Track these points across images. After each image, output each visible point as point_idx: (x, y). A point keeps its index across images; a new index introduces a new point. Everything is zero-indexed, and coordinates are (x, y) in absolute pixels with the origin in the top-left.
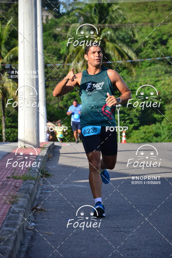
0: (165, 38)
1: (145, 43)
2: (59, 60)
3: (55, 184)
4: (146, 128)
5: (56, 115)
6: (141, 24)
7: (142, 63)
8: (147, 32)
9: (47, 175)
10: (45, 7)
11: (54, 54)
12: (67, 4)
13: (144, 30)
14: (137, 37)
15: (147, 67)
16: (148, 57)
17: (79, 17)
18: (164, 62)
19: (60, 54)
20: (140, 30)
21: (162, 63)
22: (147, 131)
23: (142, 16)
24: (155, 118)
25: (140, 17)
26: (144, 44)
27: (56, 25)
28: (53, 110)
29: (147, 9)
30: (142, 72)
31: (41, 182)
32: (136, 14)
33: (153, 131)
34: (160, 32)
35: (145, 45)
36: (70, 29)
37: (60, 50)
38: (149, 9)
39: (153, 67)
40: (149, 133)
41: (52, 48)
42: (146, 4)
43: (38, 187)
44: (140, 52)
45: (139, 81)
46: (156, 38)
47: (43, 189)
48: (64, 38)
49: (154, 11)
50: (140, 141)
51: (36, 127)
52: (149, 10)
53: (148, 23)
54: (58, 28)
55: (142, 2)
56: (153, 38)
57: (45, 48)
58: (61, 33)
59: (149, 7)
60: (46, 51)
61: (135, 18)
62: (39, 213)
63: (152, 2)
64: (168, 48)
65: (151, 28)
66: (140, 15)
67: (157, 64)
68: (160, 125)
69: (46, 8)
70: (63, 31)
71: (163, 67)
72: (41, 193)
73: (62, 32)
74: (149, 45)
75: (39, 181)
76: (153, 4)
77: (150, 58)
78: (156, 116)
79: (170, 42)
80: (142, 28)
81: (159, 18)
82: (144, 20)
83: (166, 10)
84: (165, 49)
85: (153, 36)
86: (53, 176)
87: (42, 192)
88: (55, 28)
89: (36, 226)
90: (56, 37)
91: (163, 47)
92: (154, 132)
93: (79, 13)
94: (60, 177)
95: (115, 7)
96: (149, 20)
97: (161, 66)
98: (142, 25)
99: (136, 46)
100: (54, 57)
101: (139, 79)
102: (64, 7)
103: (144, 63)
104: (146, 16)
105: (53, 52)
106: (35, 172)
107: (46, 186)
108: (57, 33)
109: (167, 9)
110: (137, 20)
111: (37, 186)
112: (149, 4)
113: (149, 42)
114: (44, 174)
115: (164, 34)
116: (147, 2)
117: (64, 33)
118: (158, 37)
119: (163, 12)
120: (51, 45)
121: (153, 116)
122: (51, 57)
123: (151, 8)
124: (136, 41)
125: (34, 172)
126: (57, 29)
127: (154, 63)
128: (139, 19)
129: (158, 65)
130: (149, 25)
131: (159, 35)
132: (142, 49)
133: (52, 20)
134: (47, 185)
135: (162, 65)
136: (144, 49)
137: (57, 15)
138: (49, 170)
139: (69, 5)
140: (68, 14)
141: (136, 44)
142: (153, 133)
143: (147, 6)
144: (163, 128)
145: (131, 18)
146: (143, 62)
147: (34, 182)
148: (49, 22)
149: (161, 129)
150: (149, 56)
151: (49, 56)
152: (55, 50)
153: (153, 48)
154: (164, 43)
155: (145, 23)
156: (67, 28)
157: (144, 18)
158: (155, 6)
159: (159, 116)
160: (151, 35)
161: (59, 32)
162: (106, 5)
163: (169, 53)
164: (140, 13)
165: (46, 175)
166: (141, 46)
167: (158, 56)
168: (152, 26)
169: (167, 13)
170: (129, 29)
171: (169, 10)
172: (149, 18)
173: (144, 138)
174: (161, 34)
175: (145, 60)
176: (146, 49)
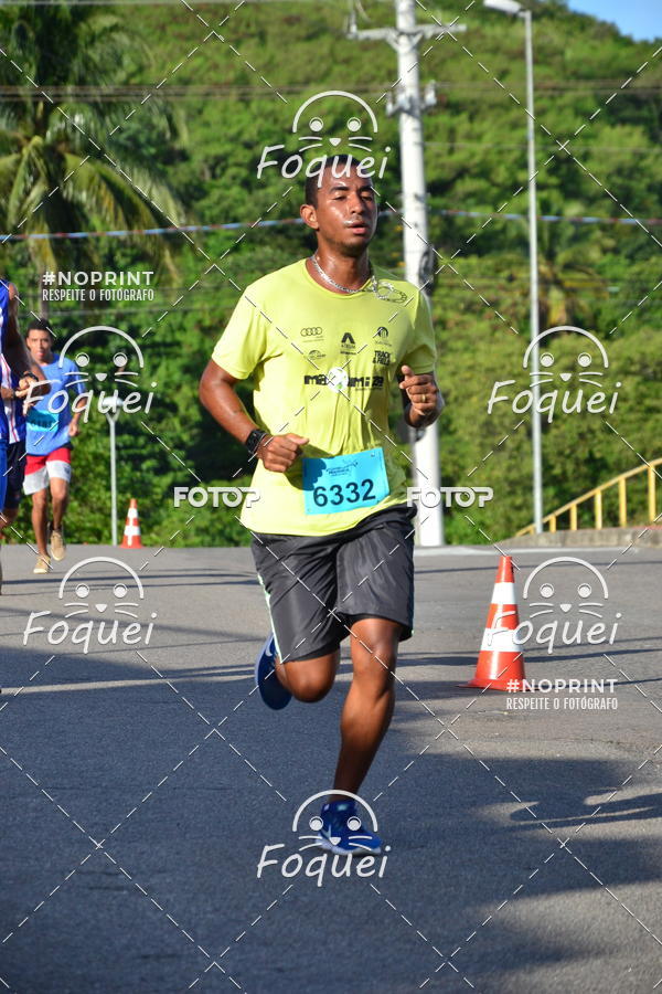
0: (292, 144)
1: (218, 164)
6: (202, 89)
7: (207, 239)
8: (225, 122)
13: (212, 114)
14: (185, 140)
15: (223, 254)
16: (228, 216)
18: (289, 238)
20: (200, 112)
21: (281, 239)
23: (207, 59)
25: (198, 62)
26: (212, 169)
32: (184, 52)
34: (276, 121)
35: (218, 171)
38: (235, 31)
39: (246, 254)
44: (198, 199)
45: (191, 310)
46: (257, 143)
49: (255, 41)
50: (197, 540)
52: (234, 37)
53: (228, 84)
55: (207, 4)
56: (248, 146)
59: (231, 24)
61: (179, 68)
63: (247, 5)
65: (241, 106)
66: (198, 54)
67: (262, 243)
71: (286, 256)
74: (232, 171)
76: (248, 12)
77: (235, 220)
80: (205, 104)
81: (269, 68)
82: (212, 75)
83: (299, 39)
85: (246, 137)
95: (101, 22)
96: (231, 75)
97: (279, 252)
98: (207, 95)
99: (180, 173)
101: (192, 302)
103: (212, 242)
104: (220, 60)
109: (303, 33)
110: (186, 74)
112: (231, 14)
113: (231, 160)
115: (290, 131)
116: (224, 6)
119: (286, 44)
123: (242, 28)
124: (184, 156)
127: (253, 239)
128: (196, 70)
129: (268, 250)
130: (234, 93)
131: (269, 134)
132: (206, 187)
135: (281, 247)
136: (213, 187)
141: (183, 167)
145: (163, 67)
146: (207, 234)
150: (232, 214)
153: (247, 184)
155: (217, 84)
157: (215, 67)
158: (258, 23)
160: (240, 133)
162: (66, 14)
164: (197, 48)
166: (203, 173)
167: (265, 216)
168: (245, 100)
169: (301, 49)
170: (155, 110)
171: (310, 38)
172: (231, 66)
173: (212, 530)
174: (277, 128)
175: (215, 229)
176: (218, 187)
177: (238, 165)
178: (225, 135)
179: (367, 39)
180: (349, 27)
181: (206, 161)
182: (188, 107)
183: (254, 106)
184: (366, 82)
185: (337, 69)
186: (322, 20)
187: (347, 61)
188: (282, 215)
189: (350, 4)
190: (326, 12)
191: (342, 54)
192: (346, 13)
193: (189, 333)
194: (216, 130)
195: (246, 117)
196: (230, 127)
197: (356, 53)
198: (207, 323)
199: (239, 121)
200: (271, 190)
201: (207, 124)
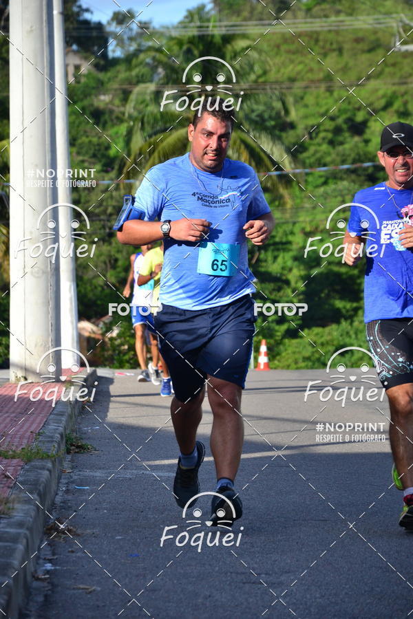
0: (360, 117)
1: (313, 132)
2: (107, 172)
3: (100, 469)
4: (317, 334)
5: (99, 302)
6: (303, 84)
7: (306, 178)
8: (317, 104)
9: (81, 448)
10: (71, 45)
11: (94, 156)
12: (125, 37)
13: (309, 99)
14: (294, 115)
15: (317, 187)
16: (320, 163)
17: (154, 69)
18: (359, 175)
19: (108, 157)
20: (302, 98)
21: (353, 177)
22: (319, 341)
23: (306, 65)
24: (338, 310)
25: (300, 67)
26: (310, 134)
27: (100, 86)
28: (92, 290)
29: (317, 49)
30: (305, 200)
31: (66, 464)
32: (292, 61)
33: (332, 341)
34: (349, 103)
35: (314, 135)
36: (133, 97)
37: (108, 148)
38: (323, 48)
39: (331, 187)
40: (322, 344)
41: (90, 142)
42: (315, 36)
43: (59, 478)
44: (301, 153)
45: (298, 222)
46: (338, 117)
47: (73, 482)
48: (118, 118)
49: (334, 54)
50: (303, 364)
51: (54, 332)
52: (322, 51)
53: (319, 81)
54: (104, 94)
55: (306, 32)
56: (332, 119)
57: (72, 142)
58: (110, 106)
59: (321, 43)
60: (74, 150)
61: (289, 70)
62: (62, 540)
63: (330, 31)
64: (367, 142)
65: (328, 94)
66: (300, 63)
67: (342, 179)
68: (349, 327)
69: (75, 47)
70: (117, 102)
71: (356, 187)
72: (67, 491)
73: (113, 105)
74: (322, 135)
75: (61, 462)
76: (331, 36)
77: (325, 165)
78: (339, 304)
79: (373, 128)
80: (305, 93)
81: (345, 70)
82: (310, 75)
83: (363, 52)
84: (361, 145)
85: (331, 113)
86: (95, 450)
87: (70, 488)
88: (96, 96)
89: (55, 569)
90: (98, 115)
91: (357, 139)
92: (335, 343)
93: (154, 58)
94: (111, 453)
95: (241, 44)
96: (321, 75)
97: (352, 184)
98: (306, 87)
99: (290, 136)
100: (94, 164)
101: (298, 217)
102: (117, 45)
103: (310, 179)
104: (314, 66)
105: (91, 152)
106: (52, 441)
107: (79, 475)
108: (102, 106)
109: (366, 48)
110: (293, 75)
111: (57, 475)
112: (321, 37)
113: (322, 128)
114: (74, 446)
115: (359, 109)
116: (318, 33)
117: (118, 107)
118: (344, 117)
119: (355, 55)
120: (87, 137)
121: (333, 305)
122: (86, 164)
123: (328, 46)
124: (292, 126)
125: (48, 442)
126: (102, 97)
127: (335, 177)
128: (299, 73)
129: (345, 183)
130: (323, 86)
131: (345, 111)
132: (306, 145)
133: (88, 76)
134: (80, 471)
135: (354, 181)
136: (310, 144)
137: (102, 62)
138: (84, 436)
139: (131, 39)
140: (129, 60)
141: (291, 133)
142: (333, 345)
143: (317, 41)
144: (356, 334)
145: (279, 71)
146: (307, 174)
147: (50, 465)
148: (83, 80)
149: (353, 336)
150: (323, 161)
151: (83, 161)
152: (97, 148)
153: (332, 143)
154: (358, 129)
155: (312, 81)
156: (126, 95)
157: (311, 70)
158: (338, 42)
159: (349, 305)
160: (327, 111)
161: (107, 104)
162: (218, 40)
163: (370, 153)
164: (300, 59)
165: (78, 447)
167: (343, 162)
168: (330, 90)
169: (364, 58)
170: (274, 97)
171: (370, 50)
172: (320, 70)
173: (313, 358)
174: (350, 107)
175: (313, 171)
176: (314, 145)
177: (326, 131)
178: (318, 113)
179: (407, 51)
180: (395, 43)
181: (306, 128)
182: (295, 96)
183: (336, 94)
184: (406, 78)
185: (387, 70)
186: (378, 40)
187: (394, 65)
188: (354, 162)
189: (395, 30)
190: (380, 35)
191: (391, 61)
192: (393, 35)
193: (297, 235)
194: (312, 110)
195: (330, 101)
196: (321, 107)
197: (399, 59)
198: (308, 229)
199: (327, 104)
200: (347, 146)
201: (306, 106)
